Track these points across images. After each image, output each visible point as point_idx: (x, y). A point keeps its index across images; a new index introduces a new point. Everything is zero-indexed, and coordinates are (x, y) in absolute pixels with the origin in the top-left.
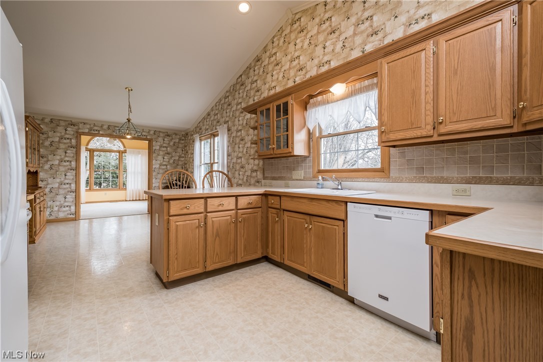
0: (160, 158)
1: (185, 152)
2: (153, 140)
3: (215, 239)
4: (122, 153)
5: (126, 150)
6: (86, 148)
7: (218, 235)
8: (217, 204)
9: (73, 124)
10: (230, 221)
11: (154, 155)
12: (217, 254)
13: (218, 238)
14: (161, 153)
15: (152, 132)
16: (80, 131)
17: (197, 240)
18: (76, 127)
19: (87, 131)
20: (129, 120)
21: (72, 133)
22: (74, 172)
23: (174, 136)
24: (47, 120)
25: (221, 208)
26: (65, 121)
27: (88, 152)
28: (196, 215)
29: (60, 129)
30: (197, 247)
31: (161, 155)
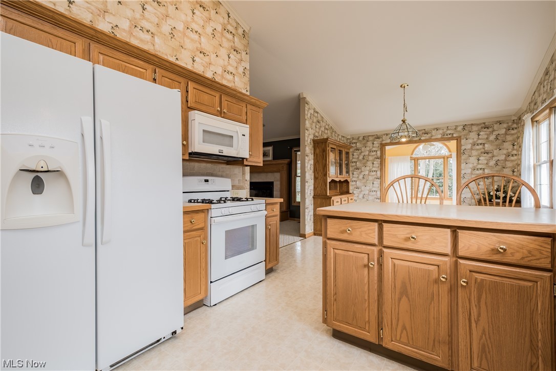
0: (473, 160)
1: (518, 146)
2: (462, 137)
3: (400, 299)
4: (448, 158)
5: (451, 155)
6: (411, 157)
7: (404, 292)
8: (403, 237)
9: (378, 138)
10: (435, 275)
11: (463, 157)
12: (404, 328)
13: (404, 299)
14: (474, 153)
15: (460, 128)
16: (383, 142)
17: (366, 287)
18: (381, 140)
19: (389, 141)
20: (404, 121)
21: (378, 145)
22: (379, 181)
23: (496, 127)
24: (361, 139)
25: (409, 245)
26: (373, 136)
27: (413, 161)
28: (364, 246)
29: (370, 144)
30: (366, 298)
31: (475, 156)
